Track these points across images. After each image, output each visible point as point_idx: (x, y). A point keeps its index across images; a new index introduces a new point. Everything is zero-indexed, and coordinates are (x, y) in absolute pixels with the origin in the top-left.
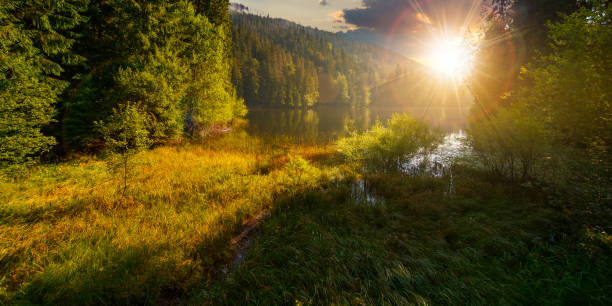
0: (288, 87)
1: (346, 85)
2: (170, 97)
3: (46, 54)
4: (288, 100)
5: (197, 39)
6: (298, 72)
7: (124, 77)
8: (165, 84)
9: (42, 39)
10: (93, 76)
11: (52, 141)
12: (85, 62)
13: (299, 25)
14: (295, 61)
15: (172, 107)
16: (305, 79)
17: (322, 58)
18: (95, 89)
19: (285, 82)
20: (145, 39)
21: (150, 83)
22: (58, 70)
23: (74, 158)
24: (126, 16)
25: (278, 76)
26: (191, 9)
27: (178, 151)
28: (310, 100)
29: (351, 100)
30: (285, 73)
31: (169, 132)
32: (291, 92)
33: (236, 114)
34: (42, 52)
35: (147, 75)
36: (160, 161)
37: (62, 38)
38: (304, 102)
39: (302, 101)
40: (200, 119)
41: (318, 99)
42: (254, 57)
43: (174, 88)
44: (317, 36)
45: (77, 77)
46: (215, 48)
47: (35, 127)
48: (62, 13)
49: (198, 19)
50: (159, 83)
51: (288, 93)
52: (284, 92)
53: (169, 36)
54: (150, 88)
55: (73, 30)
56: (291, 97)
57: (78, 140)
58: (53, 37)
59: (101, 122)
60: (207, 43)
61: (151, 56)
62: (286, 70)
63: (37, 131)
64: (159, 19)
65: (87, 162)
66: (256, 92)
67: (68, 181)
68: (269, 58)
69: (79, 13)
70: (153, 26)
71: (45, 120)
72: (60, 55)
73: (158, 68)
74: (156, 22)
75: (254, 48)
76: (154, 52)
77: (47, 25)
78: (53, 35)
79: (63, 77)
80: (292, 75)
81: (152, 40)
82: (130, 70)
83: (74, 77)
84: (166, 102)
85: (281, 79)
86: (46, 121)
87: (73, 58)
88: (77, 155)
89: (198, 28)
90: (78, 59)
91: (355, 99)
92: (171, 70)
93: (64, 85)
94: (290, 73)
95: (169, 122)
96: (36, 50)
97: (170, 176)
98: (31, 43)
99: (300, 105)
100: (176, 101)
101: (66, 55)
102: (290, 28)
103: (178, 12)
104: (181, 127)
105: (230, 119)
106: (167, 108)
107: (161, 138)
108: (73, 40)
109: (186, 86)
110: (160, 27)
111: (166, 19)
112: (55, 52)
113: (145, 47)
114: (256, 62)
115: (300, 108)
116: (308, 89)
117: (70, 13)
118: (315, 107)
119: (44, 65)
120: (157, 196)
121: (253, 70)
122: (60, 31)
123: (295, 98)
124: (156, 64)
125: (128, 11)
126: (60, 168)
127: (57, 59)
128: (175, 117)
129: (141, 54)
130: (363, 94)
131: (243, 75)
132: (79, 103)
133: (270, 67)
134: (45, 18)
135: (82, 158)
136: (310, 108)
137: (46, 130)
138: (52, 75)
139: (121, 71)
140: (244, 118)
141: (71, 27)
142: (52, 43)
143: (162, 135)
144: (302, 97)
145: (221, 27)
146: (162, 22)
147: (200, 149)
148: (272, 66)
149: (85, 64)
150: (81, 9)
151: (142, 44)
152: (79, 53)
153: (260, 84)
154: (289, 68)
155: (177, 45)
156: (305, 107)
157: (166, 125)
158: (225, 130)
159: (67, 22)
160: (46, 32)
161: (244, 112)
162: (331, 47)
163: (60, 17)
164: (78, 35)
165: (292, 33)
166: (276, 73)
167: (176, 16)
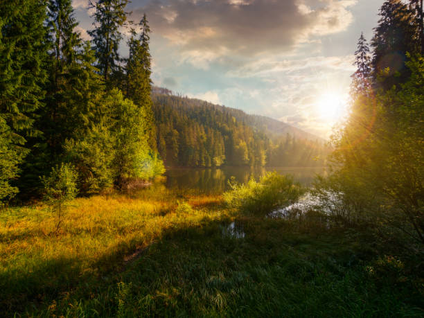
0: (200, 152)
1: (247, 150)
2: (102, 160)
3: (15, 130)
4: (200, 162)
5: (124, 117)
6: (209, 139)
7: (69, 146)
8: (98, 150)
9: (13, 119)
10: (49, 144)
11: (17, 190)
12: (42, 135)
13: (211, 104)
14: (206, 131)
15: (104, 167)
16: (214, 146)
17: (228, 129)
18: (49, 154)
19: (198, 148)
20: (85, 118)
21: (87, 149)
22: (23, 141)
23: (33, 203)
24: (72, 101)
25: (193, 143)
26: (120, 95)
27: (107, 199)
28: (218, 162)
29: (250, 161)
30: (198, 141)
31: (102, 185)
32: (203, 155)
33: (156, 172)
34: (12, 129)
35: (84, 144)
36: (92, 206)
37: (27, 118)
38: (214, 164)
39: (212, 162)
40: (126, 176)
41: (224, 160)
42: (175, 128)
43: (105, 153)
44: (224, 111)
45: (37, 146)
46: (138, 123)
47: (5, 180)
48: (27, 101)
49: (125, 103)
50: (94, 149)
51: (200, 156)
52: (197, 155)
53: (103, 115)
54: (86, 153)
55: (34, 112)
56: (203, 159)
57: (36, 190)
58: (20, 118)
59: (44, 177)
60: (131, 119)
61: (89, 130)
62: (199, 138)
63: (6, 183)
64: (95, 104)
65: (41, 206)
66: (176, 155)
67: (25, 219)
68: (187, 130)
69: (39, 100)
70: (91, 109)
71: (12, 175)
72: (25, 130)
73: (94, 138)
74: (93, 105)
75: (175, 121)
76: (91, 127)
77: (16, 110)
78: (21, 116)
79: (27, 146)
80: (204, 143)
81: (90, 118)
82: (73, 140)
83: (35, 146)
84: (98, 163)
85: (195, 146)
86: (11, 177)
87: (33, 132)
88: (36, 201)
89: (125, 109)
90: (37, 133)
91: (253, 160)
92: (103, 140)
93: (27, 151)
94: (202, 141)
95: (101, 178)
96: (8, 127)
97: (95, 216)
98: (5, 122)
99: (210, 165)
100: (107, 162)
101: (29, 130)
102: (203, 106)
103: (111, 97)
104: (111, 181)
105: (152, 175)
106: (100, 167)
107: (96, 190)
108: (33, 120)
109: (114, 152)
110: (96, 109)
111: (101, 103)
112: (22, 128)
113: (85, 124)
114: (176, 132)
115: (210, 168)
116: (217, 152)
117: (32, 101)
118: (221, 167)
119: (14, 138)
120: (82, 229)
121: (174, 139)
122: (25, 114)
123: (207, 160)
124: (93, 136)
125: (73, 98)
126: (23, 210)
127: (23, 133)
128: (106, 174)
129: (81, 128)
130: (260, 156)
131: (166, 142)
132: (37, 164)
133: (187, 137)
134: (14, 105)
135: (39, 203)
136: (218, 168)
137: (13, 183)
138: (19, 144)
139: (66, 140)
140: (163, 175)
141: (33, 110)
142: (19, 122)
143: (96, 187)
144: (212, 159)
145: (142, 108)
146: (97, 105)
147: (124, 198)
148: (188, 135)
149: (42, 137)
150: (40, 98)
151: (83, 122)
152: (38, 129)
153: (179, 149)
154: (202, 137)
155: (109, 122)
156: (214, 167)
157: (99, 180)
158: (147, 184)
159: (30, 107)
160: (16, 114)
161: (163, 171)
162: (234, 121)
163: (25, 104)
164: (38, 116)
165: (204, 110)
166: (192, 140)
167: (109, 100)
